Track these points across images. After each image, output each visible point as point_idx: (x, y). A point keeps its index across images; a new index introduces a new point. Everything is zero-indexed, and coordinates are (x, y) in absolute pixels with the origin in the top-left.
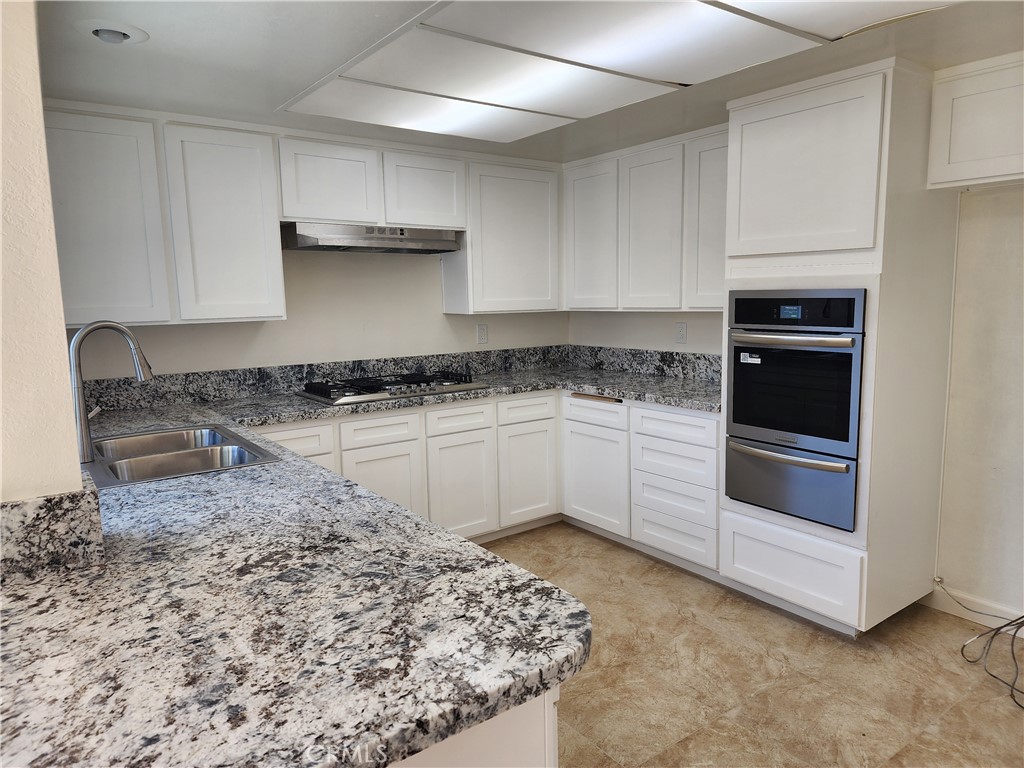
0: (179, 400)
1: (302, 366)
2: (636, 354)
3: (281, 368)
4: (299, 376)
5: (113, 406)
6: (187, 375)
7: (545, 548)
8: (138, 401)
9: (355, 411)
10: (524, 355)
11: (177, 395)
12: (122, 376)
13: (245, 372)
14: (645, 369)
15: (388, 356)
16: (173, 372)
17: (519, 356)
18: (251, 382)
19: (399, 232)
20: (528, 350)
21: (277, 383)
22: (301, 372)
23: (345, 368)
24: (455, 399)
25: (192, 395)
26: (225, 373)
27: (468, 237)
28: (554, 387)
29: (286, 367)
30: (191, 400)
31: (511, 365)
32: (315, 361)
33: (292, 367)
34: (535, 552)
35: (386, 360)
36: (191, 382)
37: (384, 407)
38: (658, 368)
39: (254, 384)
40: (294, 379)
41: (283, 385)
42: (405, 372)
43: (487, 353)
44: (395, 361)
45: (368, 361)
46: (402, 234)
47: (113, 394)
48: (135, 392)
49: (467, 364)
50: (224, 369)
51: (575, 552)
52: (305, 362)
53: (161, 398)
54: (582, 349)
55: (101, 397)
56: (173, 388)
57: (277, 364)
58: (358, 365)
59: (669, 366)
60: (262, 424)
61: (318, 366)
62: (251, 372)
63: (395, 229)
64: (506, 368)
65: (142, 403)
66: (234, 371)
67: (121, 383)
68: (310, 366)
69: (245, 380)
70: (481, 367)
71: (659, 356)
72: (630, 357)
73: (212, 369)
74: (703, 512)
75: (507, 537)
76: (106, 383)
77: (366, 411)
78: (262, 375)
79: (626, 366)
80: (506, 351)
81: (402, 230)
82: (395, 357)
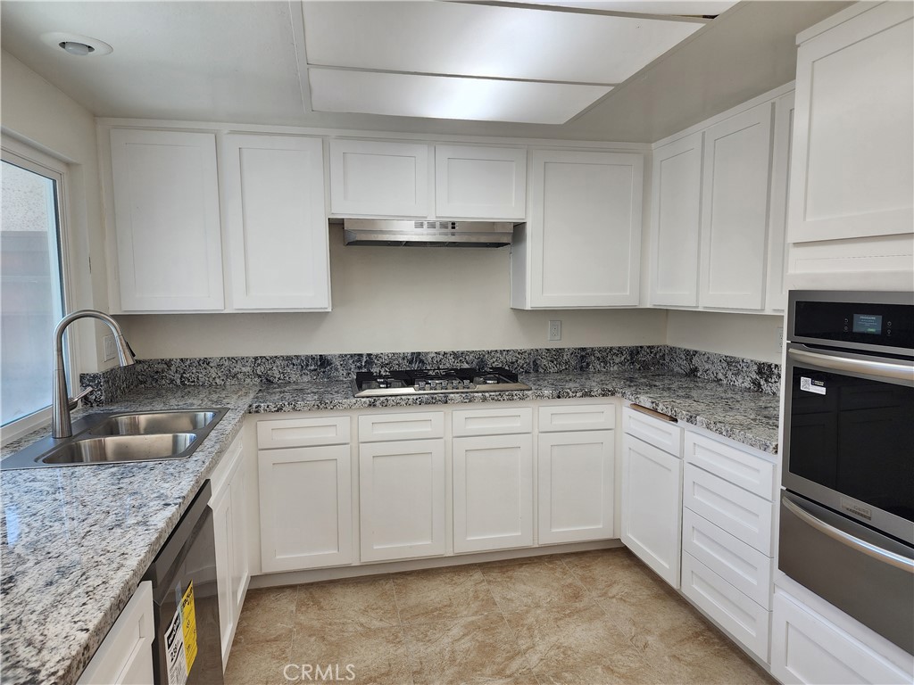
0: (248, 380)
1: (361, 355)
2: (731, 362)
3: (341, 356)
4: (358, 364)
5: (194, 382)
6: (256, 359)
7: (583, 579)
8: (214, 379)
9: (372, 405)
10: (606, 355)
11: (246, 375)
12: (202, 357)
13: (307, 357)
14: (741, 381)
15: (448, 349)
16: (245, 355)
17: (599, 355)
18: (312, 368)
19: (450, 226)
20: (611, 349)
21: (337, 370)
22: (359, 360)
23: (404, 359)
24: (484, 399)
25: (260, 376)
26: (289, 358)
27: (529, 230)
28: (613, 394)
29: (346, 355)
30: (259, 381)
31: (588, 364)
32: (374, 351)
33: (352, 356)
34: (570, 581)
35: (445, 353)
36: (259, 365)
37: (403, 403)
38: (755, 382)
39: (315, 370)
40: (353, 366)
41: (342, 372)
42: (466, 366)
43: (560, 351)
44: (456, 355)
45: (427, 353)
46: (453, 228)
47: (194, 371)
48: (212, 371)
49: (534, 361)
50: (289, 355)
51: (614, 590)
52: (365, 352)
53: (233, 377)
54: (678, 351)
55: (184, 373)
56: (244, 369)
57: (337, 352)
58: (417, 357)
59: (766, 380)
60: (277, 411)
61: (377, 356)
62: (313, 358)
63: (447, 223)
64: (581, 368)
65: (217, 380)
66: (297, 357)
67: (201, 363)
68: (369, 355)
69: (307, 365)
70: (551, 365)
71: (755, 368)
72: (725, 365)
73: (279, 354)
74: (755, 583)
75: (552, 555)
76: (188, 362)
77: (384, 405)
78: (323, 362)
79: (720, 376)
80: (584, 349)
81: (453, 224)
82: (455, 350)
